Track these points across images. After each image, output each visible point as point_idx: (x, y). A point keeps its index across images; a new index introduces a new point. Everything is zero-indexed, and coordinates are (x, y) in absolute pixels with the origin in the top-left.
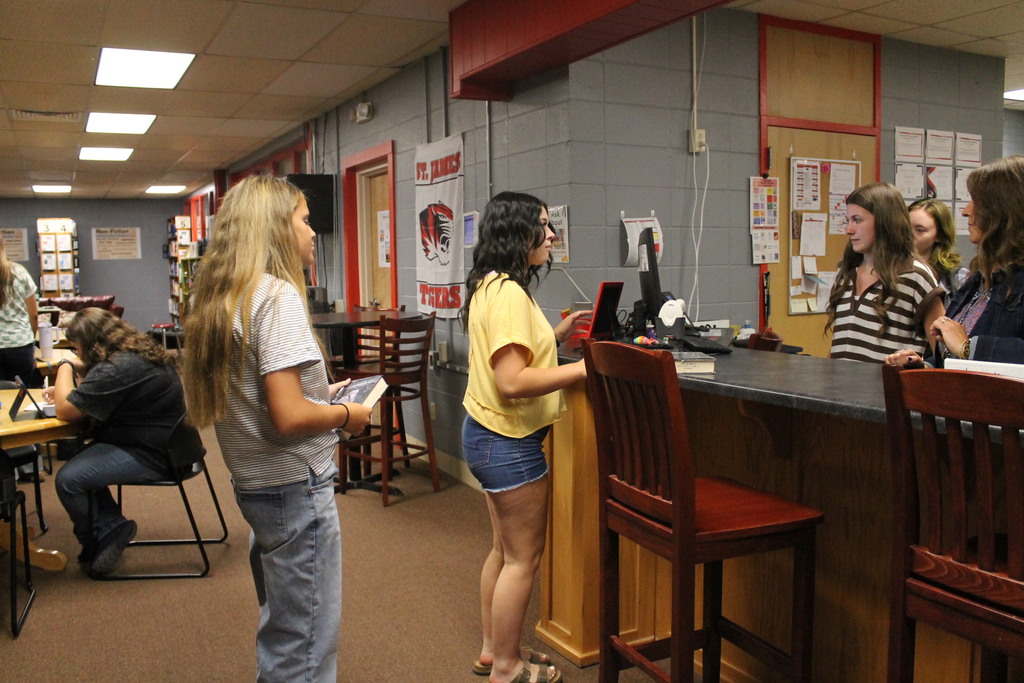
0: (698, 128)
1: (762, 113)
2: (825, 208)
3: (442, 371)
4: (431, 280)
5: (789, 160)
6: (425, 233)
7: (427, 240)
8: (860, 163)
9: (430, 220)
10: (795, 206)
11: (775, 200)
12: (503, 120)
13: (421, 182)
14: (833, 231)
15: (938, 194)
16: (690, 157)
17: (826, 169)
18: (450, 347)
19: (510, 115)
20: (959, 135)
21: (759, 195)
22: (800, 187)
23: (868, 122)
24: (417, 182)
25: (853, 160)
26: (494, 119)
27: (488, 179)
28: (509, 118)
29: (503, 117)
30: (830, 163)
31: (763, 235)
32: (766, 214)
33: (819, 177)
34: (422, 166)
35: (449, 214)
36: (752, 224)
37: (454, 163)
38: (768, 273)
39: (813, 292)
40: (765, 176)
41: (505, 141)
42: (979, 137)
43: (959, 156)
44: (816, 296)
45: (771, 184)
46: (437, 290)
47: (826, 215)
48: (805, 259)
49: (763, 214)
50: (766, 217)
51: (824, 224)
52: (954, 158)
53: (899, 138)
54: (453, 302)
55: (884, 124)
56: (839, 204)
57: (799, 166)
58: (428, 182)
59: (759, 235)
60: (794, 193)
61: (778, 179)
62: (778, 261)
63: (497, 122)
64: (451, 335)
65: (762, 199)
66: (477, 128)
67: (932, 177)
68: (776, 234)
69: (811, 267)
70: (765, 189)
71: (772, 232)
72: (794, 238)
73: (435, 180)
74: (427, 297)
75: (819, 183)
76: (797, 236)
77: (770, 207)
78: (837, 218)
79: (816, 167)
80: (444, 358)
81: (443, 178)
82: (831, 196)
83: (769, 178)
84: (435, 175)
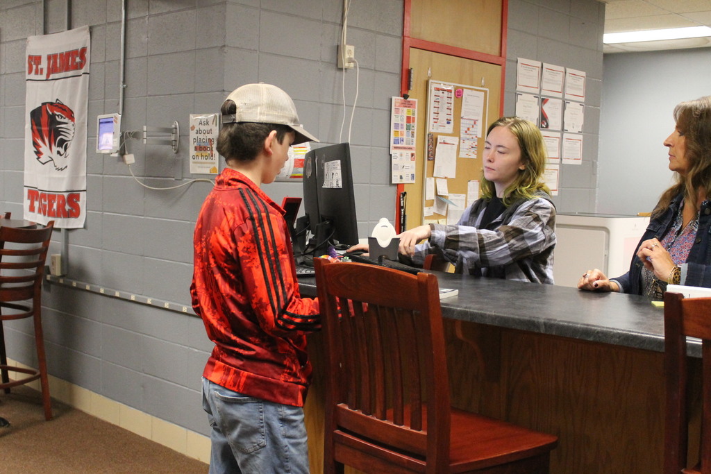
0: (347, 44)
1: (406, 33)
2: (456, 132)
3: (52, 286)
4: (43, 185)
5: (427, 83)
6: (37, 133)
7: (40, 142)
8: (487, 89)
9: (44, 119)
10: (431, 128)
11: (414, 121)
12: (143, 18)
13: (33, 76)
14: (463, 155)
15: (550, 124)
16: (338, 73)
17: (459, 94)
18: (65, 260)
19: (153, 12)
20: (569, 70)
21: (400, 115)
22: (436, 110)
23: (496, 51)
24: (28, 77)
25: (482, 86)
26: (131, 16)
27: (122, 79)
28: (150, 16)
29: (142, 14)
30: (463, 88)
31: (401, 155)
32: (405, 136)
33: (452, 101)
34: (36, 60)
35: (70, 114)
36: (392, 144)
37: (78, 59)
38: (405, 193)
39: (444, 213)
40: (406, 97)
41: (144, 39)
42: (583, 74)
43: (568, 91)
44: (446, 217)
45: (410, 105)
46: (50, 197)
47: (457, 139)
48: (438, 180)
49: (402, 134)
50: (405, 137)
51: (455, 147)
52: (563, 92)
53: (520, 69)
54: (70, 211)
55: (509, 54)
56: (468, 129)
57: (438, 89)
58: (44, 77)
59: (398, 155)
60: (431, 116)
61: (416, 100)
62: (414, 182)
63: (133, 19)
64: (67, 247)
65: (402, 120)
66: (109, 23)
67: (546, 108)
68: (412, 155)
69: (443, 189)
70: (406, 109)
71: (410, 152)
72: (429, 160)
73: (52, 76)
74: (36, 204)
75: (452, 107)
76: (432, 157)
77: (408, 128)
78: (466, 142)
79: (450, 91)
80: (57, 271)
81: (62, 74)
82: (462, 121)
83: (409, 99)
84: (52, 70)
